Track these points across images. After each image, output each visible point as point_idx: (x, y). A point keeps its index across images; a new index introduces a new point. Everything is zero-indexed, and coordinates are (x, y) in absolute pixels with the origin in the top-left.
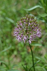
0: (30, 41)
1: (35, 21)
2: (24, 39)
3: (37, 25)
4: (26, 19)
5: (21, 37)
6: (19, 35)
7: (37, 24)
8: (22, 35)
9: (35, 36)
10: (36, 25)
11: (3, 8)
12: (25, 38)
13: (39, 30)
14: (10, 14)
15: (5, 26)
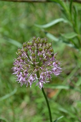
0: (41, 84)
1: (49, 47)
2: (31, 81)
3: (53, 55)
4: (33, 45)
5: (24, 77)
6: (21, 73)
7: (52, 53)
8: (26, 73)
9: (49, 74)
10: (50, 55)
11: (5, 22)
12: (31, 78)
13: (57, 63)
14: (17, 33)
15: (8, 54)
